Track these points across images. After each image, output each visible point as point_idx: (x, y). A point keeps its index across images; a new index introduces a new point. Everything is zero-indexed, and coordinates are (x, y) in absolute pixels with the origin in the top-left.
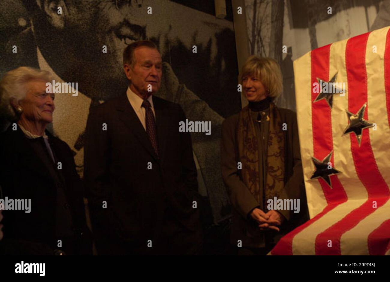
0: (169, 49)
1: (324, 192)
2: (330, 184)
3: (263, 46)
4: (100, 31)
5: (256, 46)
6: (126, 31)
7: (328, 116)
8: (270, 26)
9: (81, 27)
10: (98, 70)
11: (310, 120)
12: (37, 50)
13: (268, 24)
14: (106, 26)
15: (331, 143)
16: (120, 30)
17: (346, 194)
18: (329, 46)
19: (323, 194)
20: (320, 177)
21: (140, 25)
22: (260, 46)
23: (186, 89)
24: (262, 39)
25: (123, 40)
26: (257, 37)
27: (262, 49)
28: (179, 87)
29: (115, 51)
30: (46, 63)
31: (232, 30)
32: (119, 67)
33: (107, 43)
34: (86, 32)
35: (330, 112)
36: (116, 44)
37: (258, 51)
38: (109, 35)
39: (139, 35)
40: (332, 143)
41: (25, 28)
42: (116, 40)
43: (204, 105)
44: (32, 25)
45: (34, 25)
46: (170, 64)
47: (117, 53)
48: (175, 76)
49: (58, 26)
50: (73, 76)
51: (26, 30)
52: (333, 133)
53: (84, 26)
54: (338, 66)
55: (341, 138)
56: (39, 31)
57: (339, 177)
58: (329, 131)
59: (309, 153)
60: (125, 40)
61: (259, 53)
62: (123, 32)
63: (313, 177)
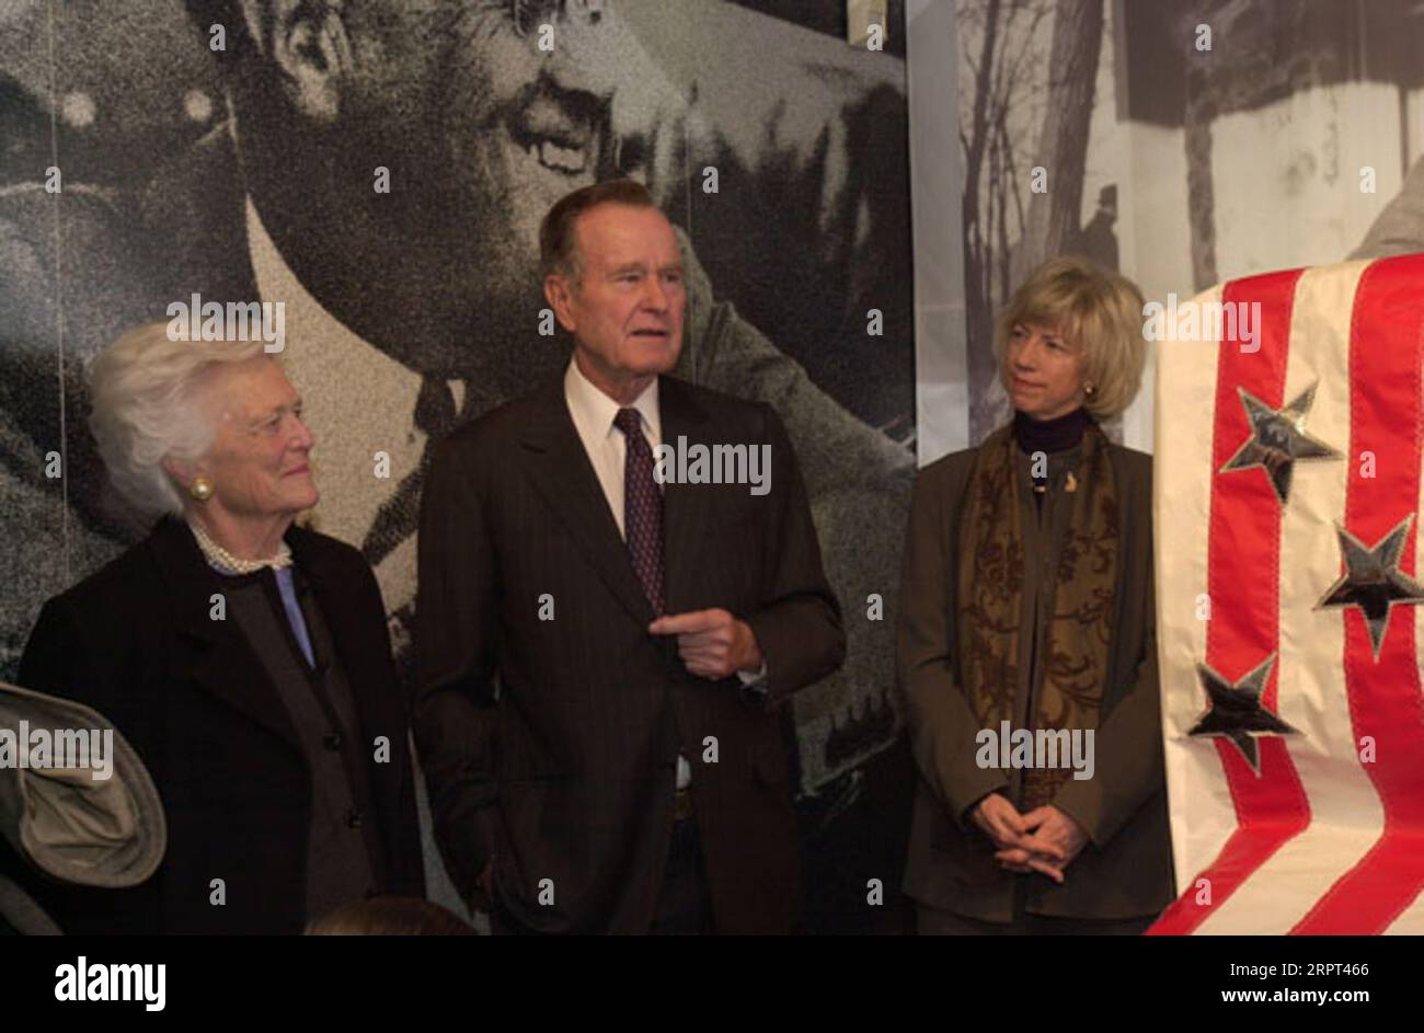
0: (688, 174)
1: (1230, 785)
2: (1253, 762)
3: (1011, 167)
4: (457, 121)
5: (986, 164)
6: (546, 115)
7: (1271, 532)
8: (1042, 97)
9: (396, 112)
10: (446, 269)
11: (1203, 530)
12: (245, 208)
13: (1035, 89)
14: (478, 102)
15: (1273, 626)
16: (527, 111)
17: (1306, 802)
18: (1290, 277)
19: (1225, 788)
20: (1221, 734)
21: (593, 90)
22: (1002, 163)
23: (734, 317)
24: (1011, 140)
25: (534, 149)
26: (991, 131)
27: (1009, 176)
28: (714, 312)
29: (504, 197)
30: (275, 253)
31: (900, 89)
32: (519, 251)
33: (482, 163)
34: (412, 131)
35: (1279, 517)
36: (512, 167)
37: (994, 181)
38: (488, 135)
39: (588, 128)
40: (1277, 627)
41: (208, 126)
42: (511, 152)
43: (792, 372)
44: (231, 114)
45: (238, 114)
46: (686, 229)
47: (510, 201)
48: (701, 274)
49: (319, 112)
50: (363, 294)
51: (211, 136)
52: (1281, 591)
53: (407, 106)
54: (1321, 359)
55: (1311, 617)
56: (255, 136)
57: (1291, 745)
58: (1270, 585)
59: (1191, 648)
60: (540, 149)
61: (995, 189)
62: (533, 119)
63: (1195, 731)
